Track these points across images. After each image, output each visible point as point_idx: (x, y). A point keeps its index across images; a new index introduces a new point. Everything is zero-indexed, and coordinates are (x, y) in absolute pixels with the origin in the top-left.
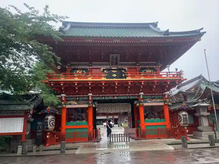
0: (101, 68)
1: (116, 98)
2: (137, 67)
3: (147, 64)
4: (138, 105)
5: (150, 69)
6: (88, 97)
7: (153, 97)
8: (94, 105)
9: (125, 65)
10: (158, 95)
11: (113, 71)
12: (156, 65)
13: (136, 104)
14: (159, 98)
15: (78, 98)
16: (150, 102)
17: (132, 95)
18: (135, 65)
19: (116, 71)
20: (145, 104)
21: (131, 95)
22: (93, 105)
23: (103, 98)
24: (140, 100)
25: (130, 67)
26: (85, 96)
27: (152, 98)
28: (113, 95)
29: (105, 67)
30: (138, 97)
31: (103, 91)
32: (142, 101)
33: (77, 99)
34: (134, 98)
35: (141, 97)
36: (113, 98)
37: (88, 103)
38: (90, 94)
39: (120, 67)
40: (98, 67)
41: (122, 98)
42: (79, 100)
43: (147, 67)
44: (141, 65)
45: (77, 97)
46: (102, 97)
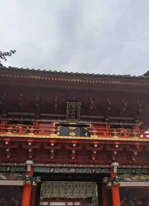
0: (53, 122)
1: (73, 171)
2: (106, 123)
3: (120, 121)
4: (110, 184)
5: (126, 127)
6: (26, 167)
7: (134, 171)
8: (34, 182)
9: (88, 119)
10: (141, 169)
11: (70, 128)
12: (133, 122)
13: (107, 184)
14: (144, 174)
15: (8, 169)
16: (129, 180)
17: (100, 166)
18: (104, 120)
19: (75, 128)
20: (122, 184)
21: (97, 166)
22: (32, 183)
23: (52, 170)
24: (113, 176)
25: (96, 123)
26: (21, 164)
27: (132, 173)
28: (67, 165)
29: (60, 121)
30: (110, 170)
31: (52, 158)
32: (117, 177)
33: (6, 169)
34: (103, 171)
35: (115, 171)
36: (68, 172)
37: (24, 179)
38: (29, 162)
39: (80, 122)
40: (49, 121)
41: (83, 172)
42: (10, 172)
43: (121, 124)
44: (112, 121)
45: (7, 167)
46: (50, 168)
